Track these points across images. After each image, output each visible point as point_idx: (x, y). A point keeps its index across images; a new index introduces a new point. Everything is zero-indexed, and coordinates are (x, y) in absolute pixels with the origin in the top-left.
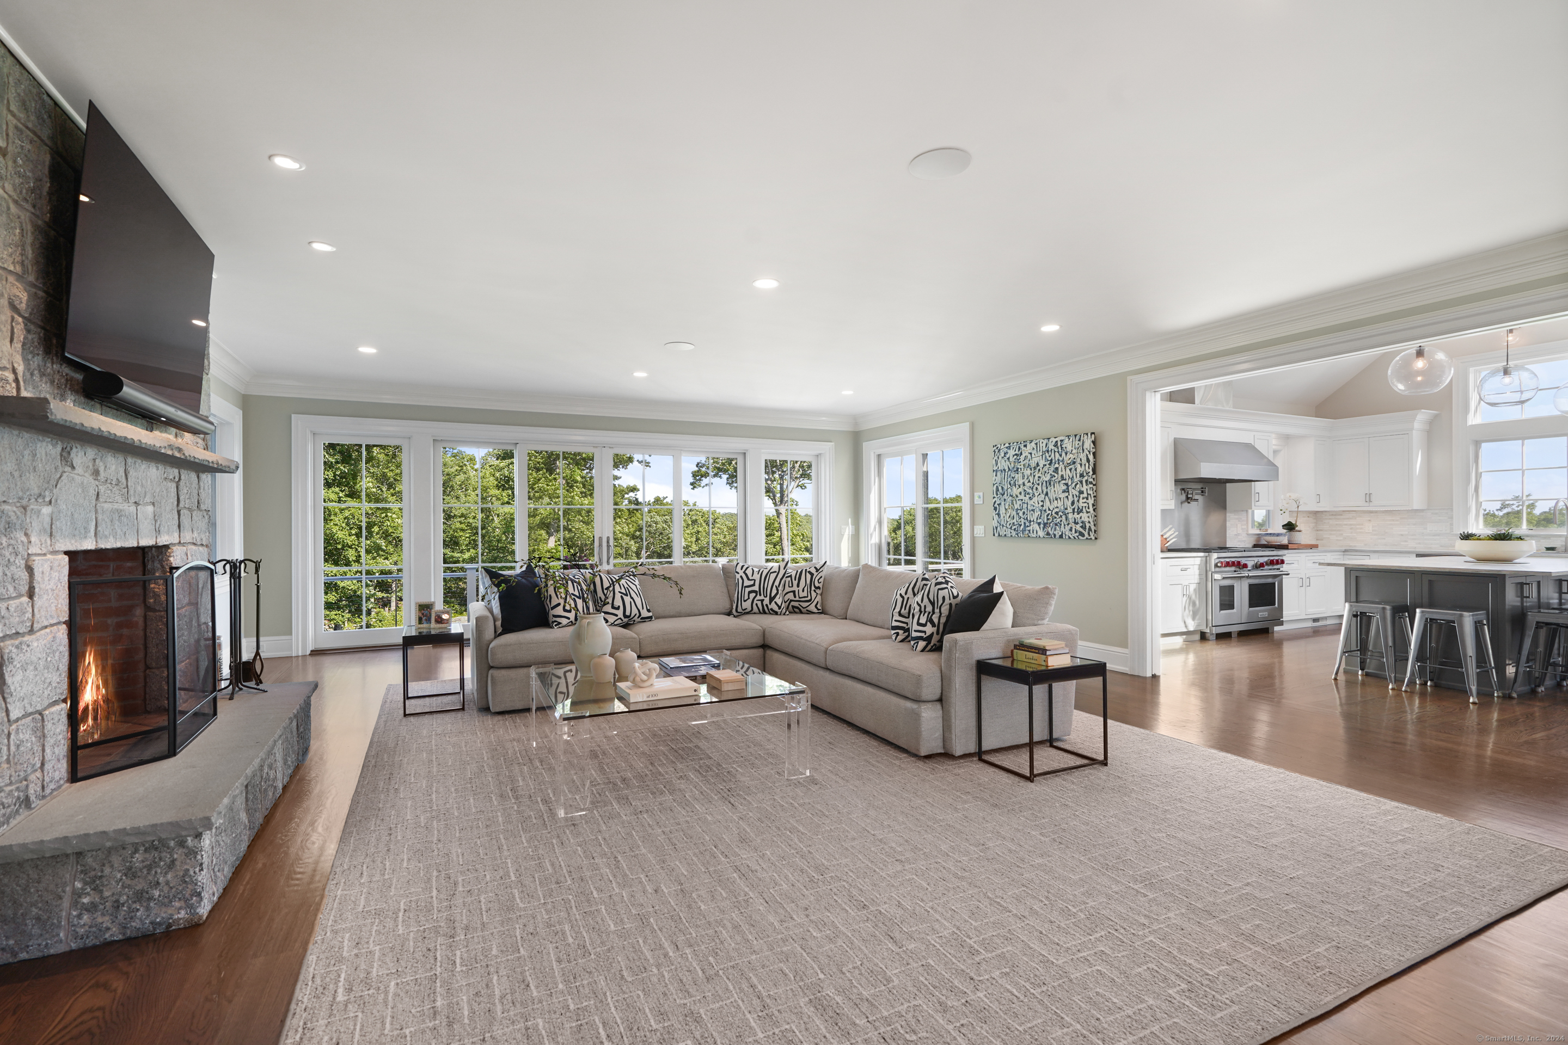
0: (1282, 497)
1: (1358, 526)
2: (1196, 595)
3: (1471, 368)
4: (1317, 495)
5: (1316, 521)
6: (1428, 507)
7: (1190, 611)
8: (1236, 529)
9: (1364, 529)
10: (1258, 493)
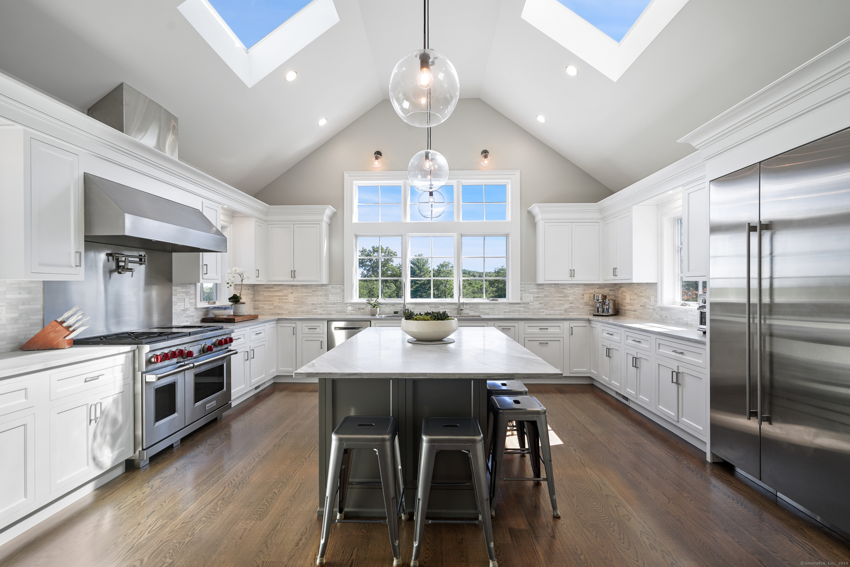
0: (229, 271)
1: (284, 297)
2: (117, 407)
3: (354, 181)
4: (257, 270)
5: (253, 293)
6: (329, 282)
7: (105, 437)
8: (184, 304)
9: (288, 299)
10: (207, 265)
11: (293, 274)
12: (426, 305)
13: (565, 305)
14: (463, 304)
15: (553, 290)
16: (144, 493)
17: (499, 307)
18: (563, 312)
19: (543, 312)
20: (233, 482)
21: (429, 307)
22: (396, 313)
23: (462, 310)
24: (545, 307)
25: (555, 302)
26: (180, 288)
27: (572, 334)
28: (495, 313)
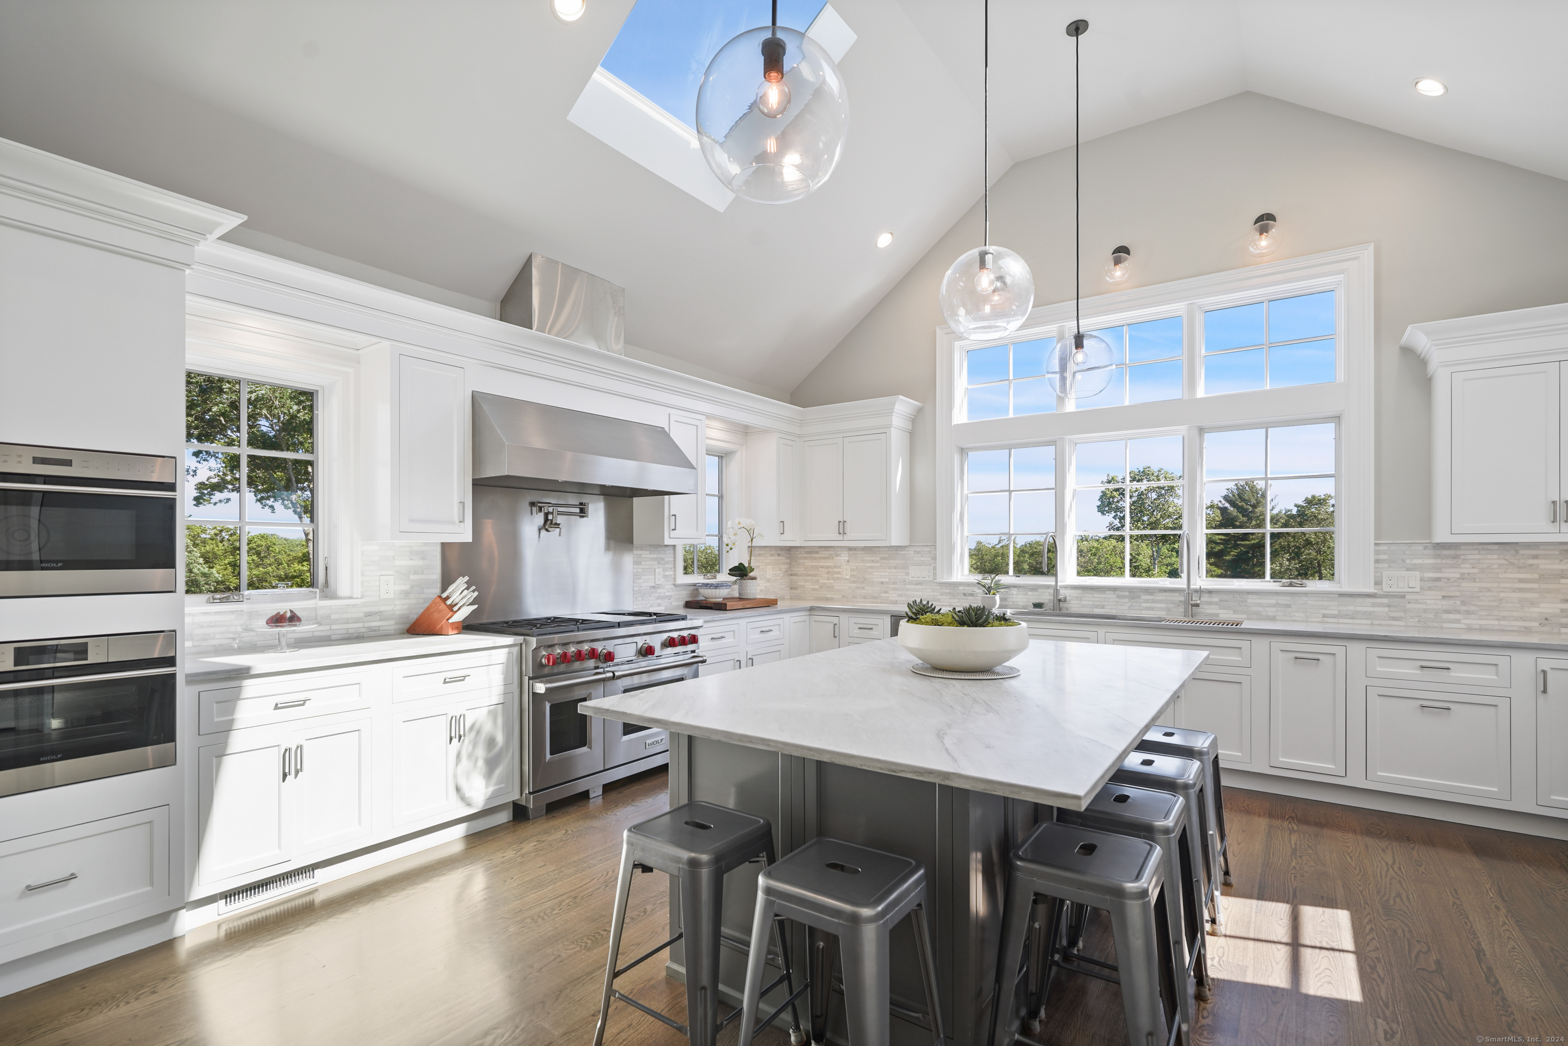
1: (835, 570)
2: (495, 722)
3: (956, 343)
4: (781, 522)
5: (789, 561)
6: (910, 542)
7: (476, 762)
8: (653, 577)
9: (842, 573)
10: (675, 515)
11: (842, 527)
12: (1107, 592)
13: (1542, 605)
14: (1200, 591)
15: (1493, 559)
16: (503, 857)
17: (1306, 604)
18: (1536, 624)
19: (1458, 621)
20: (610, 873)
21: (1115, 596)
22: (1038, 605)
23: (1197, 605)
24: (1463, 608)
25: (1502, 595)
26: (648, 552)
27: (1545, 691)
28: (1293, 618)
